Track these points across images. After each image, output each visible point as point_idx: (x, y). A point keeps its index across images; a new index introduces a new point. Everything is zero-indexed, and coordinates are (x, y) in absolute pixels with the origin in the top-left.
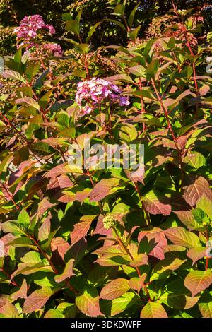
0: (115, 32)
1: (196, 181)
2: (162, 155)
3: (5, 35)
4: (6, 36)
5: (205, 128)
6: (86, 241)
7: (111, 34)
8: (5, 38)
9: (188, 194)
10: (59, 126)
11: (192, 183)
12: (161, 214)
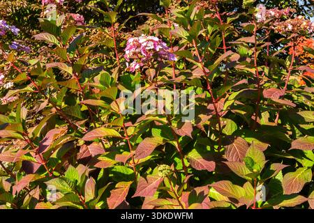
0: (133, 7)
1: (235, 141)
2: (204, 114)
3: (15, 7)
4: (17, 8)
5: (242, 91)
6: (128, 204)
7: (129, 9)
8: (16, 10)
9: (229, 153)
10: (101, 86)
11: (231, 143)
12: (206, 170)
